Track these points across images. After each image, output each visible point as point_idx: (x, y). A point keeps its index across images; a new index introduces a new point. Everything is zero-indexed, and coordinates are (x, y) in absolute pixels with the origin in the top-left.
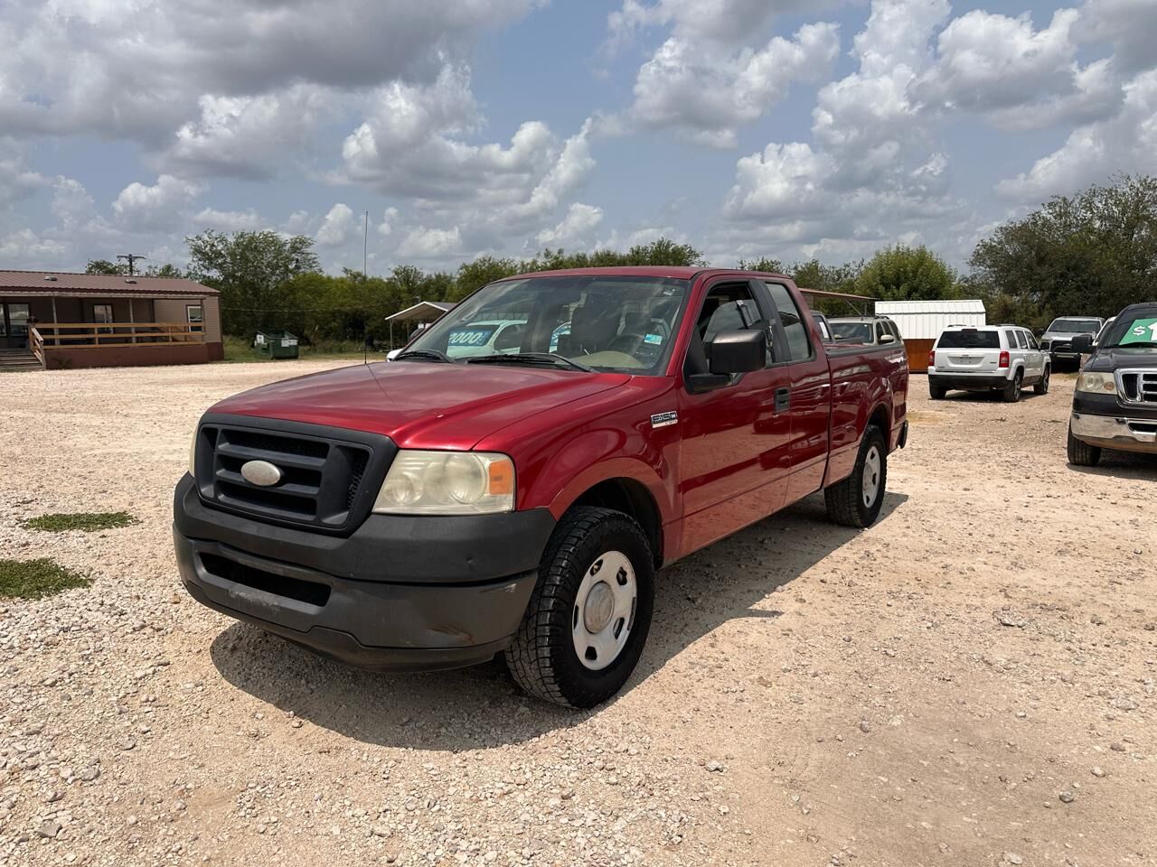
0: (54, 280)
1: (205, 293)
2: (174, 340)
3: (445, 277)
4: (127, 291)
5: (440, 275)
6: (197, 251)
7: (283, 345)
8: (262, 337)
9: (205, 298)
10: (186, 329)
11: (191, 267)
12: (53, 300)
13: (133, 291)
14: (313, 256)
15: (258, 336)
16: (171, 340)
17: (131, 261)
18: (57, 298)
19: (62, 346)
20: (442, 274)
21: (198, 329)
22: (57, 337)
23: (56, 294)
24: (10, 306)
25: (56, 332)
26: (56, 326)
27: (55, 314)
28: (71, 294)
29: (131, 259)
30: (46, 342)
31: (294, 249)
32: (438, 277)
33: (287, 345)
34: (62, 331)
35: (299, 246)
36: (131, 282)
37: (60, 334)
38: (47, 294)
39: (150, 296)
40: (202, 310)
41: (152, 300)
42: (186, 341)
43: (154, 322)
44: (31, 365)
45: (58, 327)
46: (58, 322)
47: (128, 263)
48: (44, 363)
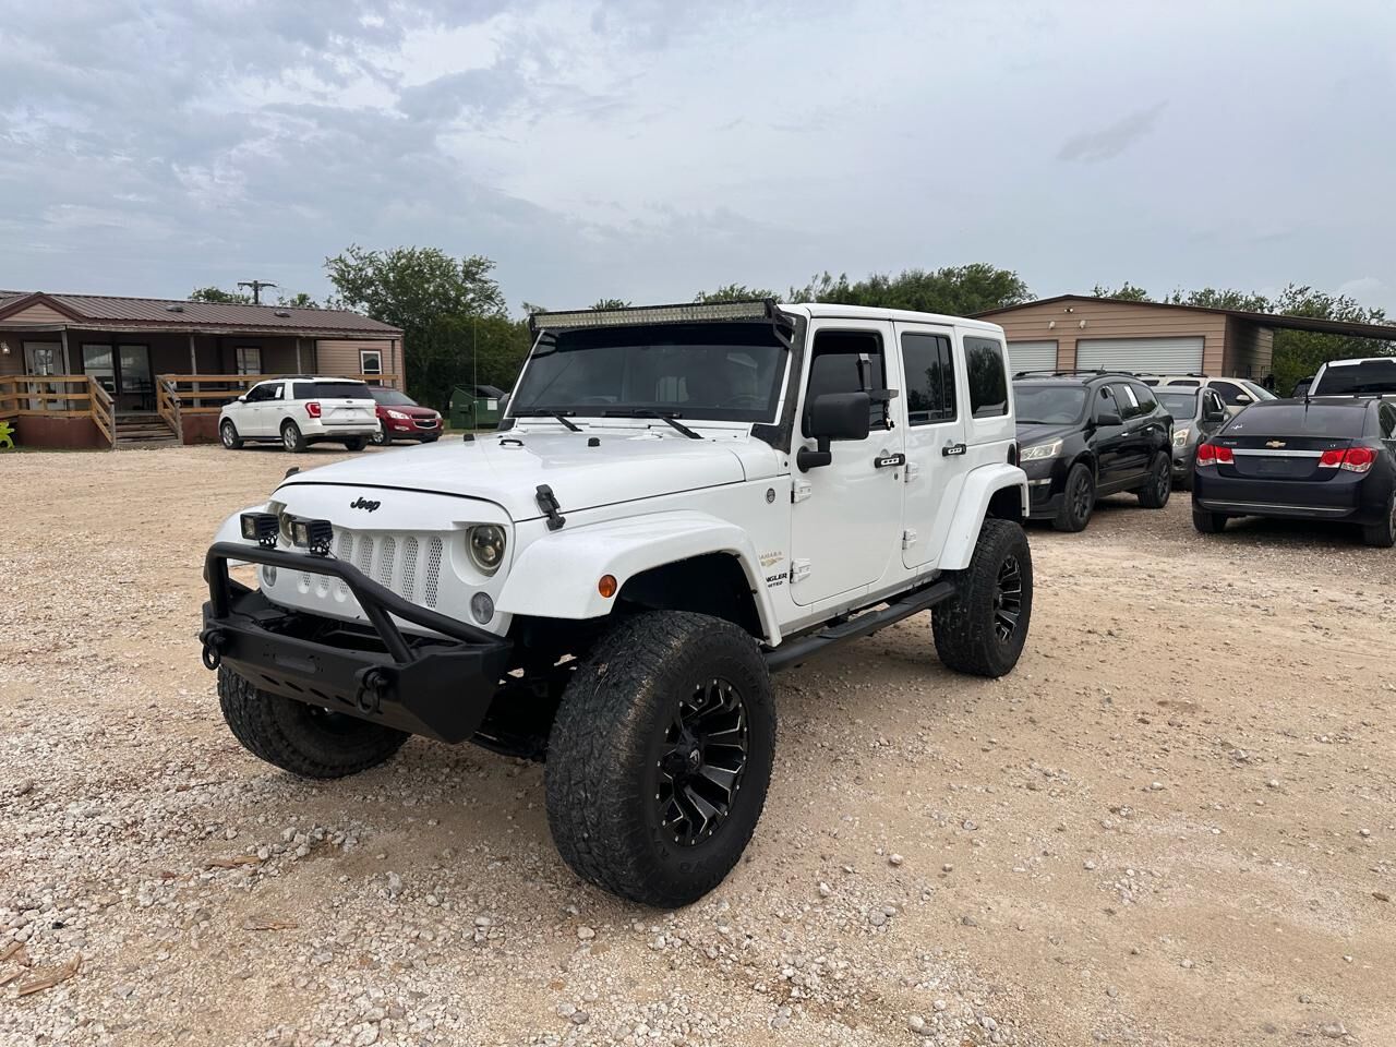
0: (179, 311)
6: (341, 280)
7: (489, 408)
11: (333, 301)
12: (192, 339)
14: (493, 284)
17: (257, 290)
19: (203, 409)
22: (196, 394)
24: (122, 349)
25: (196, 387)
26: (195, 378)
27: (194, 361)
29: (258, 287)
30: (183, 403)
31: (469, 275)
34: (204, 386)
35: (474, 269)
36: (283, 316)
37: (199, 390)
41: (314, 341)
44: (159, 439)
45: (198, 380)
46: (198, 373)
47: (253, 293)
48: (181, 433)
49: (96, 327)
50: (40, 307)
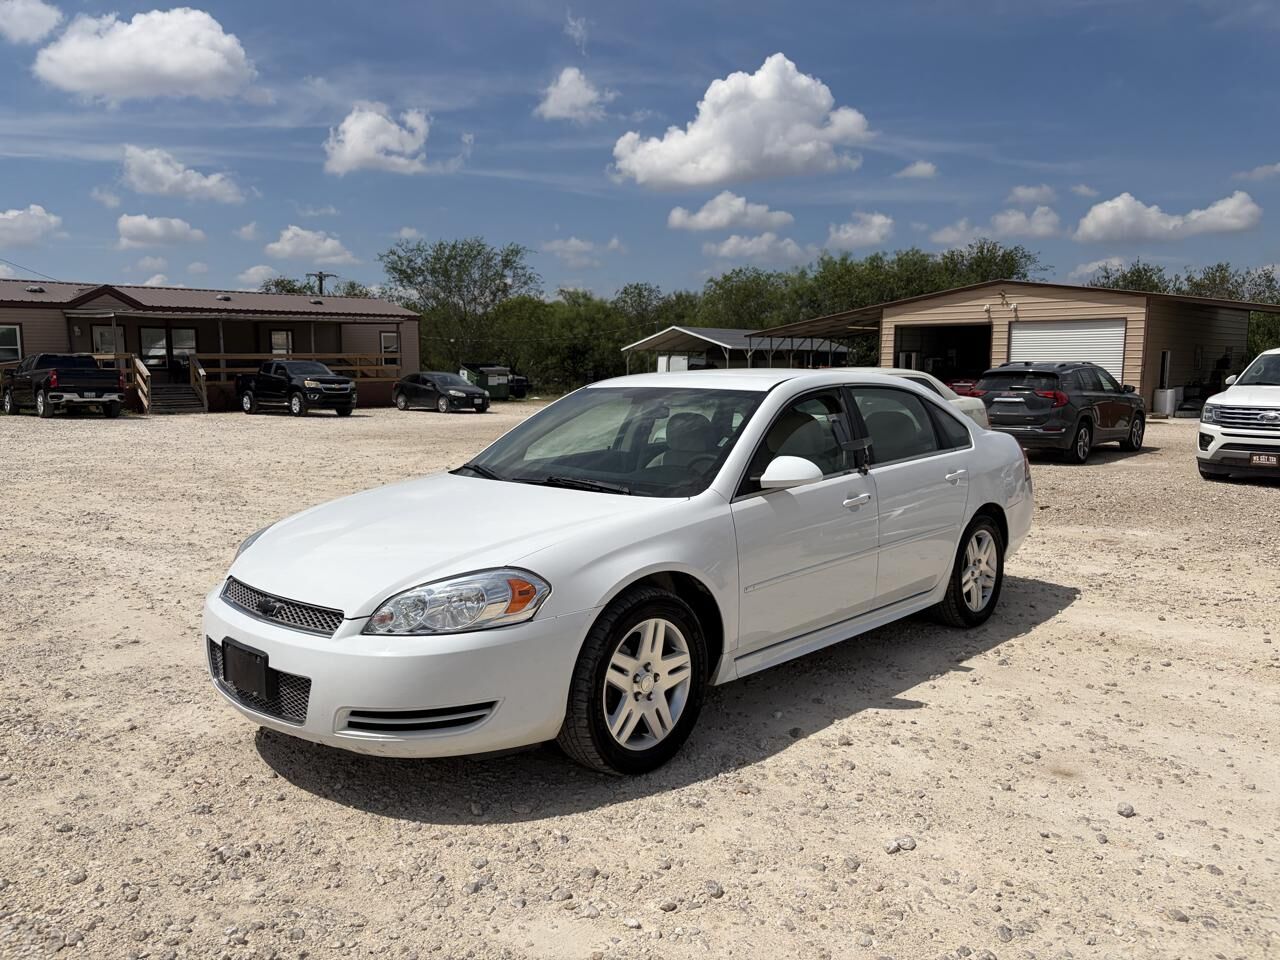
0: (227, 299)
1: (403, 316)
2: (364, 375)
3: (688, 296)
4: (310, 313)
5: (681, 295)
6: (393, 268)
8: (466, 372)
9: (402, 323)
10: (378, 362)
11: (386, 287)
12: (220, 324)
13: (317, 314)
15: (461, 372)
16: (359, 375)
17: (321, 280)
18: (227, 322)
19: (228, 383)
20: (684, 293)
21: (393, 361)
22: (223, 370)
23: (224, 315)
24: (174, 331)
25: (223, 364)
26: (222, 356)
27: (222, 342)
28: (241, 316)
29: (321, 277)
30: (209, 377)
31: (507, 263)
32: (679, 297)
33: (495, 384)
34: (230, 364)
35: (512, 258)
36: (316, 303)
37: (227, 366)
38: (214, 315)
39: (335, 318)
40: (399, 337)
41: (339, 325)
42: (377, 377)
43: (340, 352)
44: (190, 406)
45: (225, 357)
46: (225, 352)
47: (318, 282)
48: (206, 403)
49: (150, 314)
50: (107, 297)
